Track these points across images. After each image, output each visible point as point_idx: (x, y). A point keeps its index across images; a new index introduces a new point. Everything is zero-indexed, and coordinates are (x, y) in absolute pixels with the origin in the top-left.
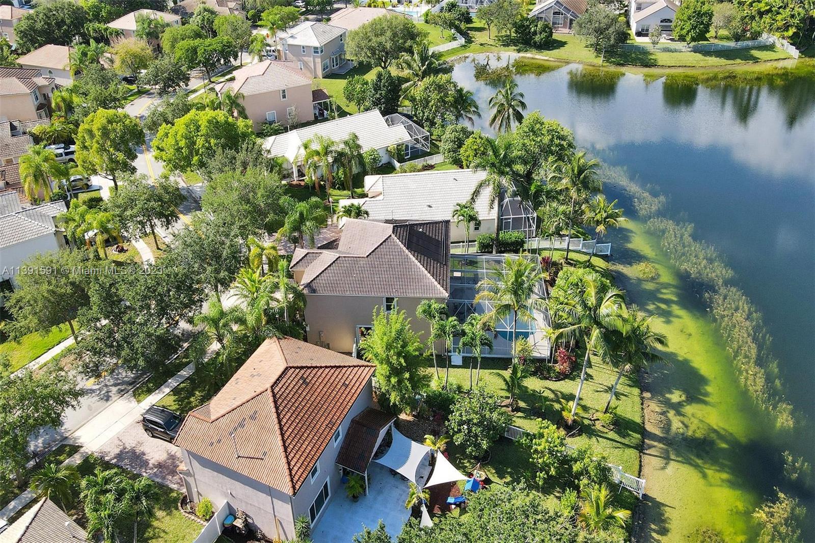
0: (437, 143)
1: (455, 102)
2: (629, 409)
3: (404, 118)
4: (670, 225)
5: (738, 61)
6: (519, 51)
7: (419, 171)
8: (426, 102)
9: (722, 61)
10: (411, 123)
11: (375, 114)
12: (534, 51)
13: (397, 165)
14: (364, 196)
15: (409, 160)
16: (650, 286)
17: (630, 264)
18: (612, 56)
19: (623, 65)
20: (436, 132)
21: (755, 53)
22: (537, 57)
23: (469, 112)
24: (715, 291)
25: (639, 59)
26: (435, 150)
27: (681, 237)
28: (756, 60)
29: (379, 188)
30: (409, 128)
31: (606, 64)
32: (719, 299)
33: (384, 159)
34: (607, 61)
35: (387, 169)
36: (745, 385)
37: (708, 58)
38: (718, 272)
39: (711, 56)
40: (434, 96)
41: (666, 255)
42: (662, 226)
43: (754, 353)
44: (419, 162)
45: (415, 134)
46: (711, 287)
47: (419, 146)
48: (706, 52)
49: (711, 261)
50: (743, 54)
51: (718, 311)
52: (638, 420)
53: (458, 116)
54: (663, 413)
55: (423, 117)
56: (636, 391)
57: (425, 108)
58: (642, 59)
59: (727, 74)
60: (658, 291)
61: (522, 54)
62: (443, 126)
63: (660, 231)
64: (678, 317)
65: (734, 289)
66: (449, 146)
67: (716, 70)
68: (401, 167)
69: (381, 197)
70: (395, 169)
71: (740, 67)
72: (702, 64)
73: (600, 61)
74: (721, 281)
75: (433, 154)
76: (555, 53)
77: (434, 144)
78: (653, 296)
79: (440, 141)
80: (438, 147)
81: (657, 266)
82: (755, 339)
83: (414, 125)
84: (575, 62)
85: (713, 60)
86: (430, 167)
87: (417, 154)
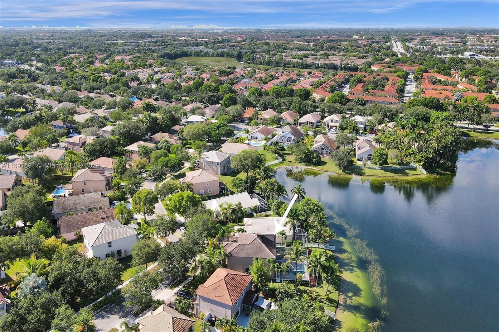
0: (270, 206)
1: (278, 190)
2: (334, 296)
3: (257, 196)
4: (359, 241)
5: (400, 174)
6: (306, 165)
7: (264, 217)
8: (266, 190)
9: (393, 174)
10: (260, 198)
11: (246, 194)
12: (313, 166)
13: (255, 214)
14: (243, 225)
15: (259, 212)
16: (347, 261)
17: (342, 254)
18: (346, 170)
19: (350, 174)
20: (270, 201)
21: (407, 171)
22: (314, 168)
23: (283, 194)
24: (370, 264)
25: (357, 172)
26: (269, 209)
27: (362, 245)
28: (407, 174)
29: (249, 223)
30: (259, 200)
31: (343, 173)
32: (371, 266)
33: (250, 212)
34: (344, 172)
35: (251, 216)
36: (374, 292)
37: (387, 173)
38: (372, 257)
39: (388, 172)
40: (269, 187)
41: (356, 251)
42: (356, 241)
43: (379, 282)
44: (263, 214)
45: (261, 202)
46: (369, 263)
47: (263, 207)
48: (386, 170)
49: (371, 253)
50: (402, 172)
51: (370, 270)
52: (337, 300)
53: (279, 195)
54: (345, 299)
55: (264, 195)
56: (337, 292)
57: (265, 192)
58: (359, 172)
59: (394, 180)
60: (350, 263)
61: (307, 167)
62: (273, 199)
63: (355, 242)
64: (356, 271)
65: (377, 263)
66: (275, 208)
67: (390, 178)
68: (256, 215)
69: (250, 226)
70: (254, 216)
71: (401, 177)
72: (384, 175)
73: (341, 172)
74: (373, 260)
75: (268, 211)
76: (322, 167)
77: (268, 206)
78: (348, 264)
79: (272, 205)
80: (271, 208)
81: (351, 255)
82: (381, 279)
83: (261, 198)
84: (330, 172)
85: (389, 174)
86: (268, 216)
87: (262, 210)
